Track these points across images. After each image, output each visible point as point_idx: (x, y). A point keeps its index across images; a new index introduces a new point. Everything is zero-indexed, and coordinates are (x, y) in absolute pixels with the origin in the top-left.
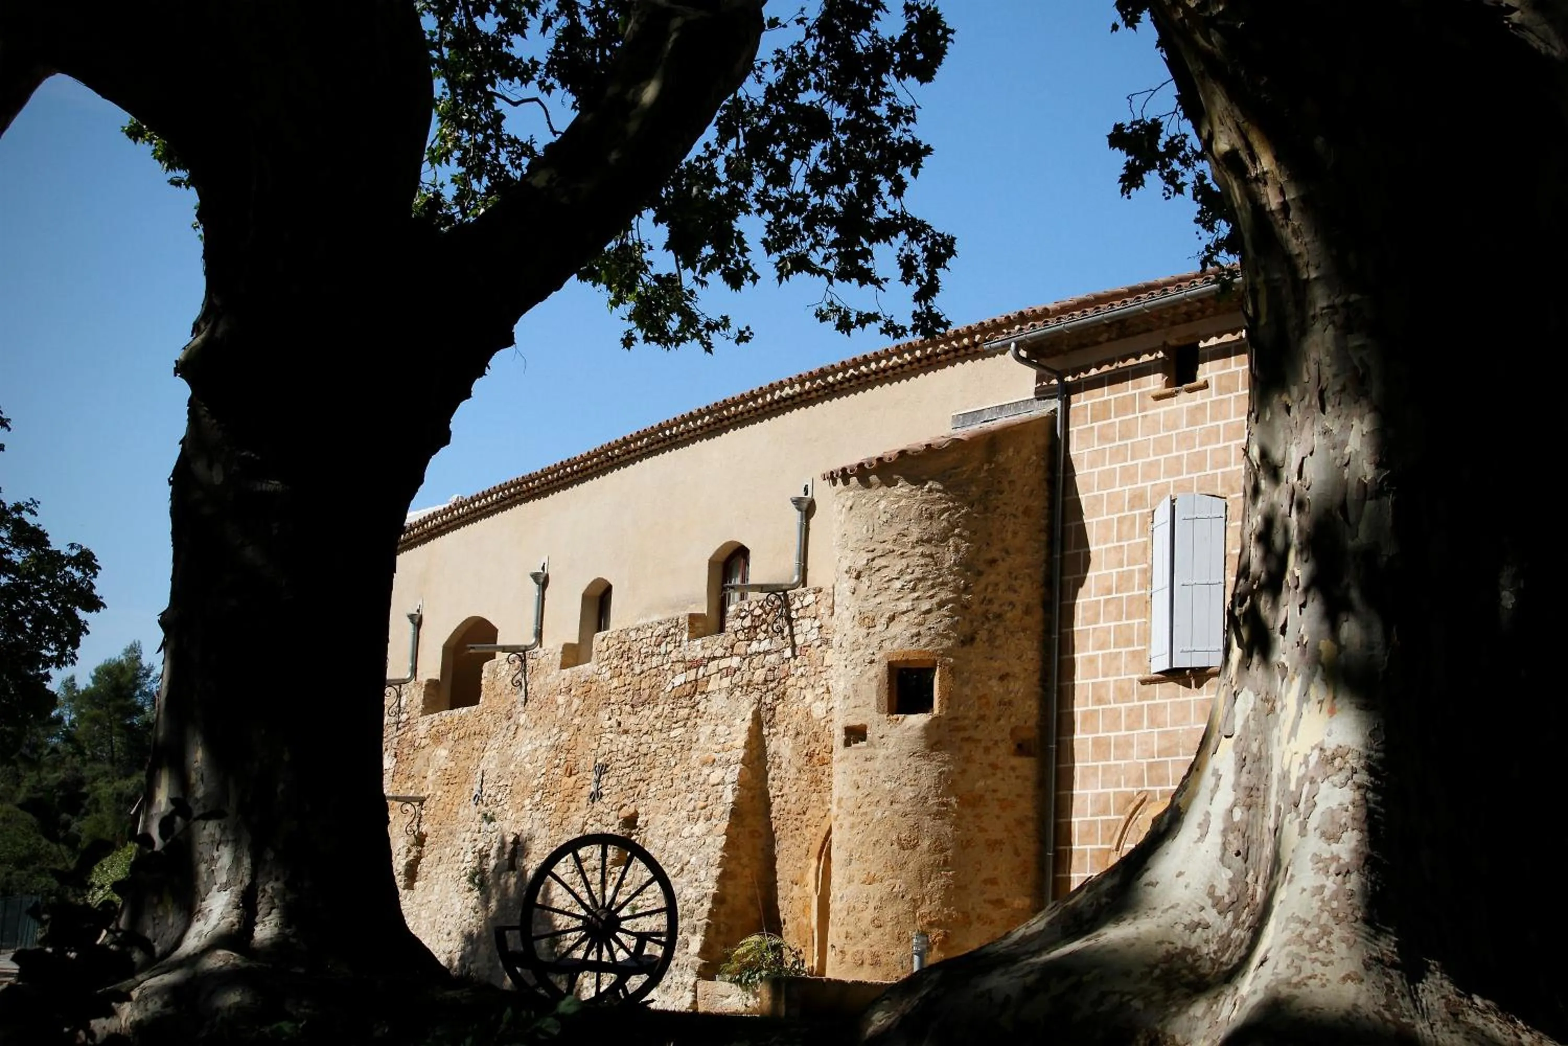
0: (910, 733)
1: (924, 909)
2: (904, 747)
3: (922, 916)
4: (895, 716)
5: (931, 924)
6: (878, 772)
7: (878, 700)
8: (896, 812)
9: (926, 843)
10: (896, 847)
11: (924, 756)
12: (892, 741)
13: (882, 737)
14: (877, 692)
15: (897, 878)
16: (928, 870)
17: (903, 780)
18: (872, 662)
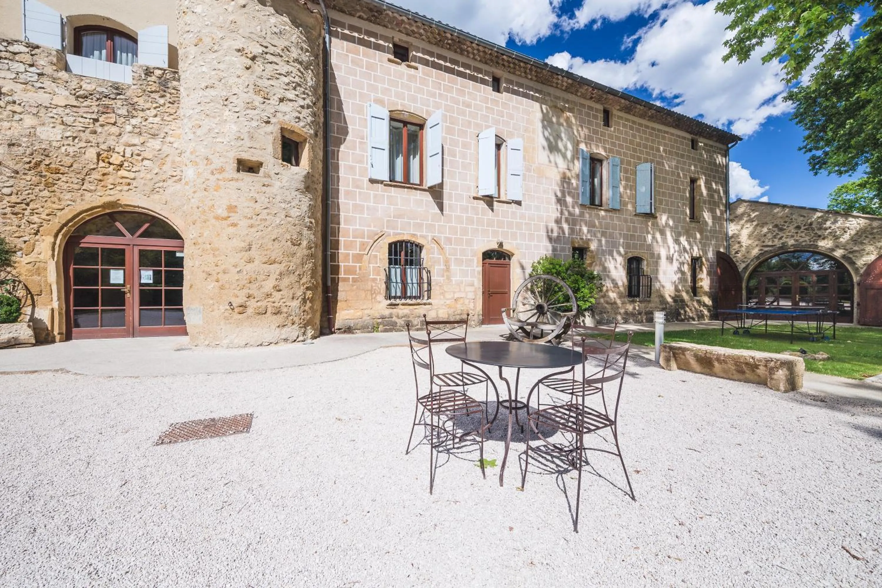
0: (296, 177)
1: (304, 280)
2: (292, 184)
3: (303, 284)
4: (285, 163)
5: (307, 289)
6: (276, 195)
7: (275, 149)
8: (289, 223)
9: (304, 243)
10: (289, 243)
11: (303, 192)
12: (285, 179)
13: (277, 174)
14: (273, 143)
15: (290, 261)
16: (305, 258)
17: (293, 204)
18: (268, 122)
